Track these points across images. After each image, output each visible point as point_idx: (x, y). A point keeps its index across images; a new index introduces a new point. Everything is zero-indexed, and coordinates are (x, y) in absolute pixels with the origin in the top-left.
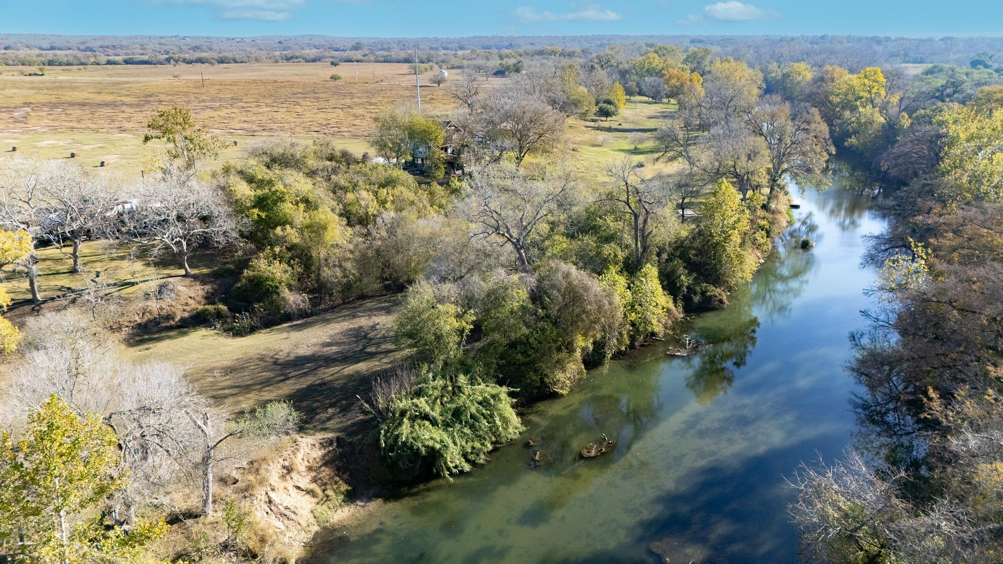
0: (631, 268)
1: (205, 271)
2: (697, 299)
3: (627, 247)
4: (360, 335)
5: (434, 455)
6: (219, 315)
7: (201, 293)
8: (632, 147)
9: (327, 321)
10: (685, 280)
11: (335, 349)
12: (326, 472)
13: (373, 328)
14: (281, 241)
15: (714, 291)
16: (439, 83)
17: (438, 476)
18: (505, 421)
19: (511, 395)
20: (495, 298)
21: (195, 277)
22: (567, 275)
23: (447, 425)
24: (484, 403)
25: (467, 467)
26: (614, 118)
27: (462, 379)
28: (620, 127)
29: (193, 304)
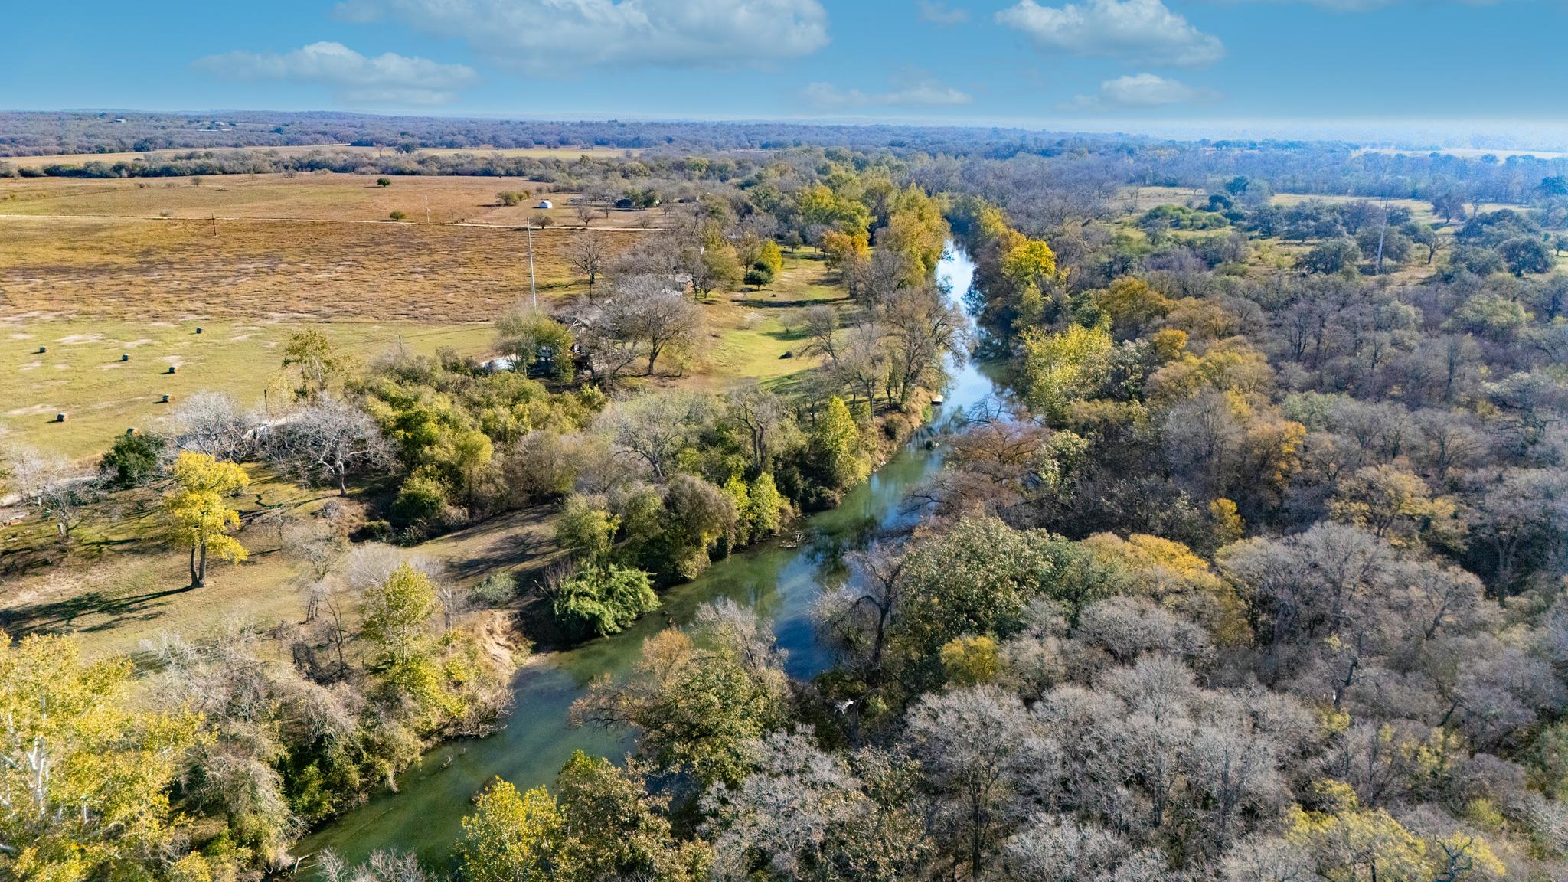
0: (751, 476)
1: (357, 490)
2: (812, 500)
3: (749, 457)
4: (516, 541)
5: (595, 620)
6: (383, 530)
7: (362, 511)
8: (782, 330)
9: (486, 532)
10: (801, 482)
11: (499, 553)
12: (516, 634)
13: (528, 535)
14: (429, 460)
15: (827, 492)
16: (543, 224)
17: (599, 635)
18: (646, 596)
19: (650, 577)
20: (635, 505)
21: (351, 497)
22: (692, 485)
23: (602, 600)
24: (630, 584)
25: (619, 630)
26: (767, 286)
27: (612, 567)
28: (773, 300)
29: (357, 522)
